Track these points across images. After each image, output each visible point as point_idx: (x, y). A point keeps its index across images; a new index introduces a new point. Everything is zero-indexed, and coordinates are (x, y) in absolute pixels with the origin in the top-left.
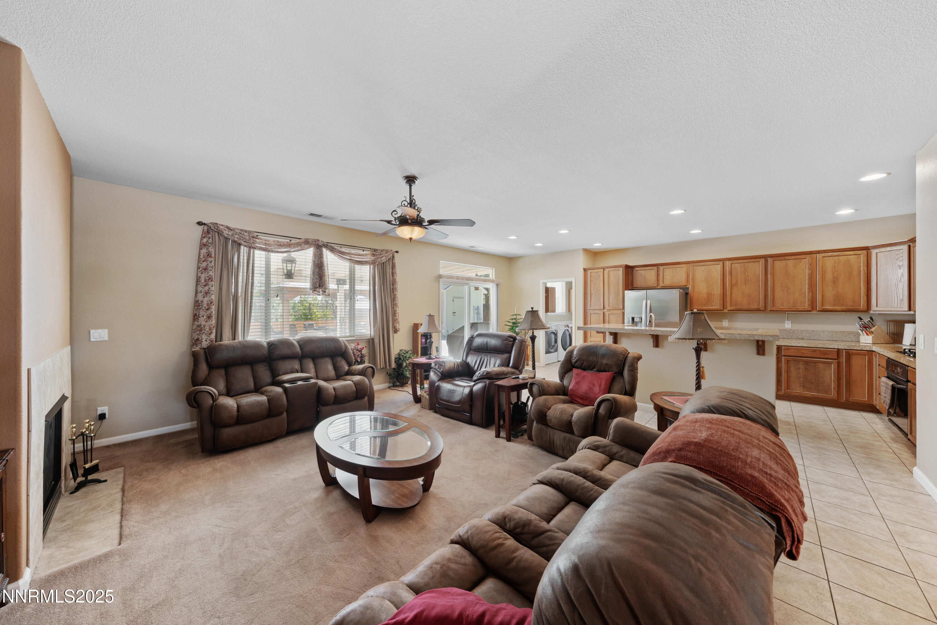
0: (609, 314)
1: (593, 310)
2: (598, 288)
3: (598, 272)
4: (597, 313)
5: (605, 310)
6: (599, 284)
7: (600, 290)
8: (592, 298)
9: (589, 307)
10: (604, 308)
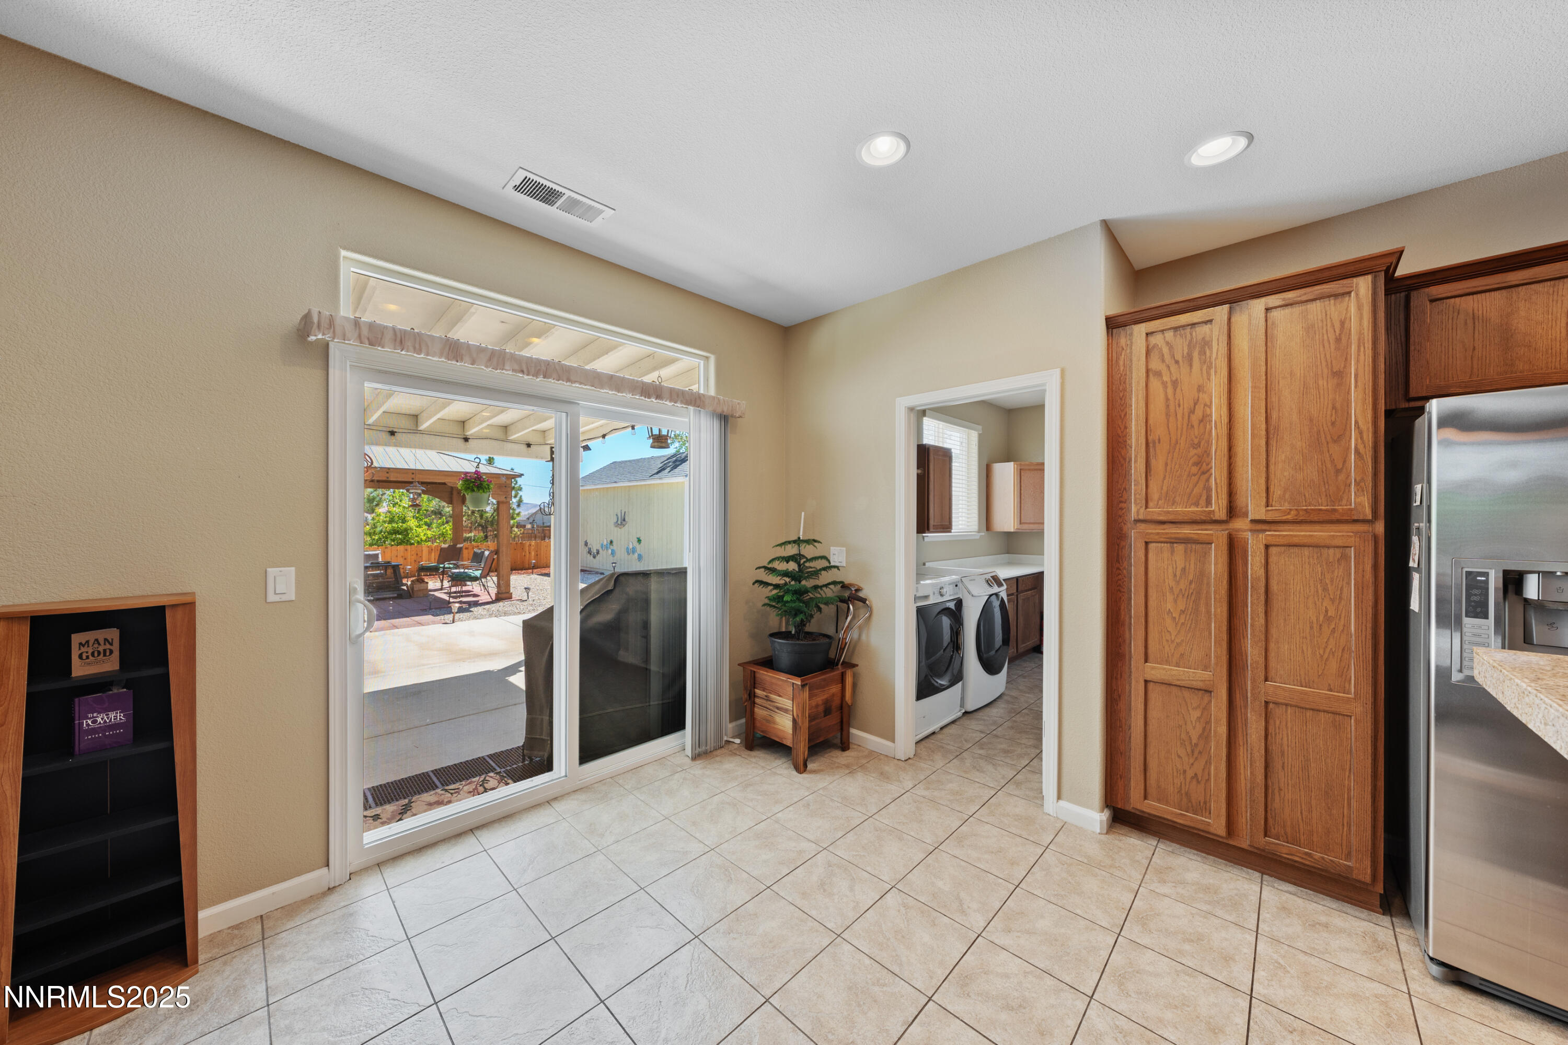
0: (1267, 547)
1: (1163, 523)
2: (1192, 412)
3: (1193, 325)
4: (1186, 541)
5: (1240, 524)
6: (1200, 389)
7: (1205, 419)
8: (1158, 464)
9: (1135, 510)
10: (1232, 511)
